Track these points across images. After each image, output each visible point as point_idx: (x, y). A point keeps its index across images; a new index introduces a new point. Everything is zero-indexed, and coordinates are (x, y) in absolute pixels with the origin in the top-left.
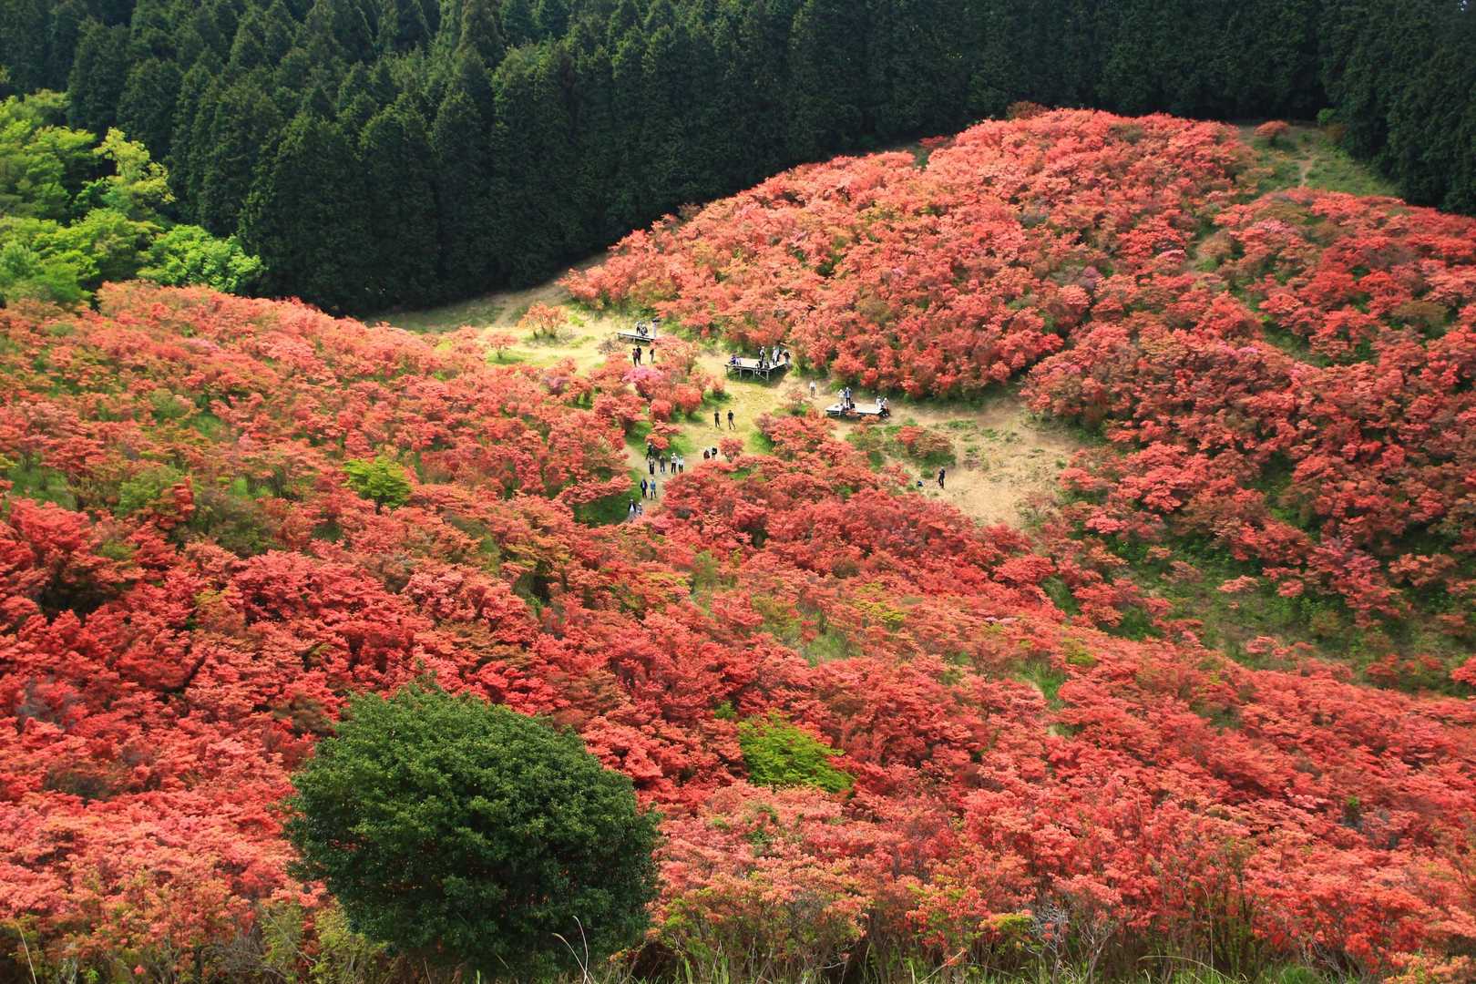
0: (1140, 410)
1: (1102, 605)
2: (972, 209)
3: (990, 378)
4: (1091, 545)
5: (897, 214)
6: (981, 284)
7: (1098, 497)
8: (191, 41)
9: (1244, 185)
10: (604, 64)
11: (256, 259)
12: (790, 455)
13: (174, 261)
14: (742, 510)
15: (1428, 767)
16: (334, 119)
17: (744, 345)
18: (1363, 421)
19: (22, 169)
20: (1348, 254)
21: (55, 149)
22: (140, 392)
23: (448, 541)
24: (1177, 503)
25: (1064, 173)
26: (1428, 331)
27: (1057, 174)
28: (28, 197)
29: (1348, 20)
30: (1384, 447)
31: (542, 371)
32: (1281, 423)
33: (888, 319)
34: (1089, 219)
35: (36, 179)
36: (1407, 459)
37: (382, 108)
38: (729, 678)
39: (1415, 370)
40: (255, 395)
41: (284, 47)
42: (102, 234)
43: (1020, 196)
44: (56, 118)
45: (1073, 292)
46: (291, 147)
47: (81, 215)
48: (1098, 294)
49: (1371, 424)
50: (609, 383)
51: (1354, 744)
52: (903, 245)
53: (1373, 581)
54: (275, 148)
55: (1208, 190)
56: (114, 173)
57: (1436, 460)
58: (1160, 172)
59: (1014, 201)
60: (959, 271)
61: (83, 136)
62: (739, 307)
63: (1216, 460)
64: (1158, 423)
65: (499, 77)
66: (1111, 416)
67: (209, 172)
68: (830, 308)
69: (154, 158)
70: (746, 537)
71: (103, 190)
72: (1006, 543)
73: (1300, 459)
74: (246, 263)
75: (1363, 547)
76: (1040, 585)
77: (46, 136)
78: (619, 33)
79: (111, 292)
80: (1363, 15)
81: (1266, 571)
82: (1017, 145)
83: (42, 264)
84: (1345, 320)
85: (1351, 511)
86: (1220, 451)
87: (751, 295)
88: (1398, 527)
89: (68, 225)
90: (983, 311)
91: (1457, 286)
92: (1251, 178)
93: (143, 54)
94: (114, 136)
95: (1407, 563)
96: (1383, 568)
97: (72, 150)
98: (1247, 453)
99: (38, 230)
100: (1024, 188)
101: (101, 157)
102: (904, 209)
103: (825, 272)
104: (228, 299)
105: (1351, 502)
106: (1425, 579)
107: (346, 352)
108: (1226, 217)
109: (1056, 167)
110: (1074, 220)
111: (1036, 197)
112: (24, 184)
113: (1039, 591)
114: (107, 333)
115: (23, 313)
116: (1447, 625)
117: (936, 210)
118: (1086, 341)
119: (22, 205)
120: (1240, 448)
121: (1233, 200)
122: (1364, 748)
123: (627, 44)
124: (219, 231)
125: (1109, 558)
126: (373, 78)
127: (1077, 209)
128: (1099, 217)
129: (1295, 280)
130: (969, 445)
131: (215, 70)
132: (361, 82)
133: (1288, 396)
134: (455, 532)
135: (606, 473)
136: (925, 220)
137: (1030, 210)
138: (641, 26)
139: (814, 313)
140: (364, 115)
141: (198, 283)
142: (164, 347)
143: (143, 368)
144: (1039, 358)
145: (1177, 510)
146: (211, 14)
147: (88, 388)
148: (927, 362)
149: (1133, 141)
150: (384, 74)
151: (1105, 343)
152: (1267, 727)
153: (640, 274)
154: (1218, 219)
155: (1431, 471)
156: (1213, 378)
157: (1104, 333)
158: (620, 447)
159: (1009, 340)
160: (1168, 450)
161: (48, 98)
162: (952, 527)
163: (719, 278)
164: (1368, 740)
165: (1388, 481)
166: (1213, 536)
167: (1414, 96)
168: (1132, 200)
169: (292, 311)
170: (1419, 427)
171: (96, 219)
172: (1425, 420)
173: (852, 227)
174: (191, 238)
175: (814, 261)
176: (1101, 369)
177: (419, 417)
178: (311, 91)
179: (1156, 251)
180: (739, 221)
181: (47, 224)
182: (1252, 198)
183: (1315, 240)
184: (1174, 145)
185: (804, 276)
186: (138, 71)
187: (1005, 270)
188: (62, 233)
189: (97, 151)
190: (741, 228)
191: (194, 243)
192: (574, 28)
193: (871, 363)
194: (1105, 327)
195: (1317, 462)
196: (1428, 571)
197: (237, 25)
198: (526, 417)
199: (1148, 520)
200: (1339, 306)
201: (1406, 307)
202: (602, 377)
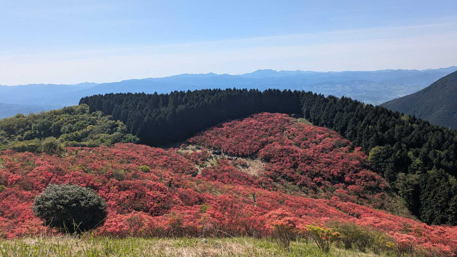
0: (275, 157)
1: (270, 187)
2: (249, 127)
3: (252, 153)
4: (268, 178)
5: (238, 128)
6: (251, 138)
7: (269, 170)
8: (131, 107)
9: (290, 123)
10: (193, 107)
11: (139, 138)
12: (221, 165)
13: (127, 139)
14: (213, 174)
15: (313, 209)
16: (152, 117)
17: (215, 149)
18: (308, 157)
19: (104, 127)
20: (305, 132)
21: (109, 123)
22: (118, 159)
23: (154, 178)
24: (281, 171)
25: (263, 121)
26: (317, 143)
27: (262, 122)
28: (105, 131)
29: (303, 99)
30: (311, 162)
31: (183, 154)
32: (296, 158)
33: (237, 144)
34: (267, 128)
35: (106, 128)
36: (315, 163)
37: (159, 115)
38: (199, 198)
39: (316, 150)
40: (136, 159)
41: (145, 106)
42: (116, 136)
43: (256, 125)
44: (110, 119)
45: (265, 139)
46: (145, 121)
47: (113, 133)
48: (268, 139)
49: (309, 158)
50: (194, 155)
51: (302, 206)
52: (239, 133)
53: (311, 182)
54: (142, 121)
55: (284, 124)
56: (118, 127)
57: (319, 163)
58: (277, 121)
59: (255, 126)
60: (248, 136)
61: (114, 121)
62: (214, 143)
63: (287, 164)
64: (278, 159)
65: (177, 110)
66: (271, 158)
67: (132, 126)
68: (228, 143)
69: (124, 124)
70: (214, 178)
71: (117, 129)
72: (255, 177)
73: (300, 164)
74: (138, 139)
75: (309, 177)
76: (260, 184)
77: (108, 122)
78: (195, 103)
79: (116, 145)
80: (305, 98)
81: (295, 181)
82: (256, 118)
83: (106, 141)
84: (305, 142)
85: (307, 171)
86: (287, 163)
87: (216, 141)
88: (314, 173)
89: (110, 135)
90: (251, 143)
91: (321, 137)
92: (291, 122)
93: (123, 109)
94: (118, 121)
95: (316, 179)
96: (312, 180)
97: (112, 123)
98: (291, 163)
99: (106, 136)
100: (257, 124)
101: (116, 124)
102: (239, 127)
103: (227, 137)
104: (134, 145)
105: (307, 170)
106: (318, 181)
107: (152, 152)
108: (287, 127)
109: (262, 121)
110: (265, 128)
111: (259, 125)
112: (105, 129)
113: (260, 185)
114: (114, 150)
115: (102, 148)
116: (322, 188)
117: (244, 127)
118: (267, 146)
119: (104, 132)
120: (290, 162)
121: (288, 125)
122: (304, 206)
123: (196, 104)
124: (134, 135)
125: (271, 180)
126: (158, 111)
127: (265, 127)
128: (268, 128)
129: (298, 137)
130: (249, 163)
131: (134, 110)
132: (156, 111)
133: (297, 154)
134: (156, 176)
135: (192, 169)
136: (242, 129)
137: (258, 127)
138: (199, 101)
139: (225, 144)
140: (156, 116)
141: (130, 142)
142: (123, 152)
143: (119, 155)
144: (260, 149)
145: (281, 172)
146: (134, 102)
147: (110, 159)
148: (243, 151)
149: (273, 117)
150: (160, 110)
151: (270, 146)
152: (289, 203)
153: (199, 138)
154: (286, 128)
155: (318, 165)
156: (286, 151)
157: (269, 145)
158: (194, 165)
159: (255, 146)
160: (279, 163)
161: (109, 116)
162: (246, 176)
163: (211, 139)
164: (304, 205)
165: (312, 166)
166: (287, 176)
167: (313, 110)
168: (273, 125)
169: (144, 146)
170: (316, 158)
171: (115, 134)
172: (317, 157)
173: (231, 130)
174: (129, 136)
175: (226, 136)
176: (269, 151)
177: (163, 161)
178: (148, 113)
179: (277, 133)
180: (214, 130)
181: (108, 135)
182: (291, 125)
183: (300, 131)
184: (279, 117)
185: (224, 138)
186: (122, 111)
187: (254, 136)
188: (109, 136)
189: (116, 123)
190: (214, 131)
191: (130, 136)
192: (189, 102)
193: (234, 151)
194: (269, 144)
195: (302, 164)
196: (319, 180)
197: (138, 104)
198: (180, 161)
199: (277, 174)
200: (304, 140)
201: (314, 140)
202: (192, 154)
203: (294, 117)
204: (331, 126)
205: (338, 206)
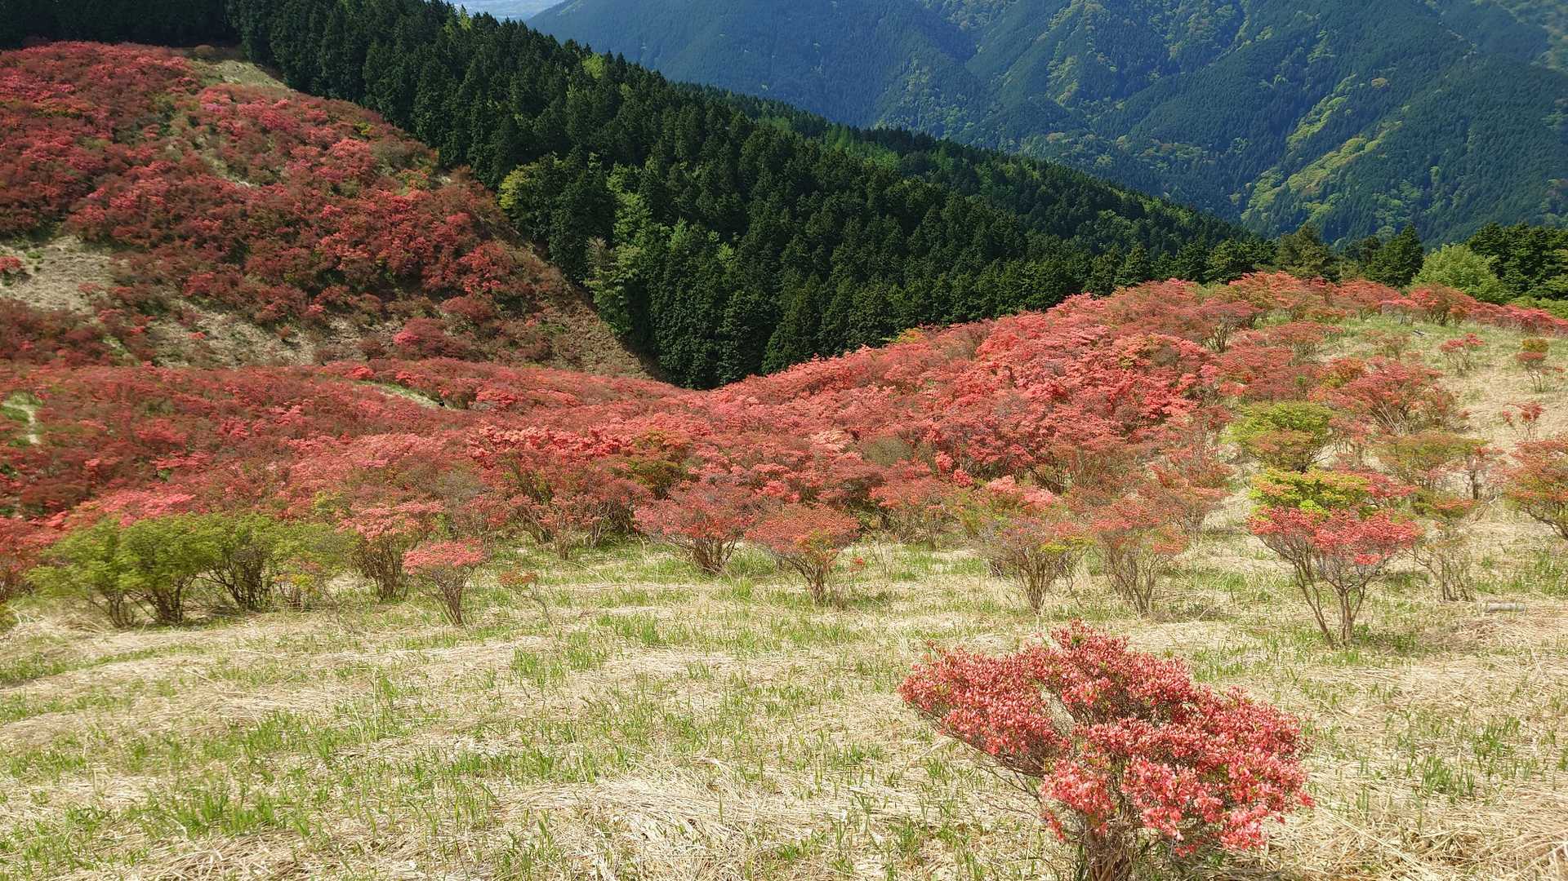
32: (238, 221)
39: (310, 184)
53: (307, 305)
57: (330, 232)
91: (324, 136)
108: (183, 102)
118: (104, 186)
121: (185, 92)
129: (231, 138)
154: (177, 104)
155: (326, 239)
156: (190, 200)
157: (114, 181)
182: (197, 90)
194: (115, 176)
203: (206, 58)
204: (355, 91)
205: (400, 376)
